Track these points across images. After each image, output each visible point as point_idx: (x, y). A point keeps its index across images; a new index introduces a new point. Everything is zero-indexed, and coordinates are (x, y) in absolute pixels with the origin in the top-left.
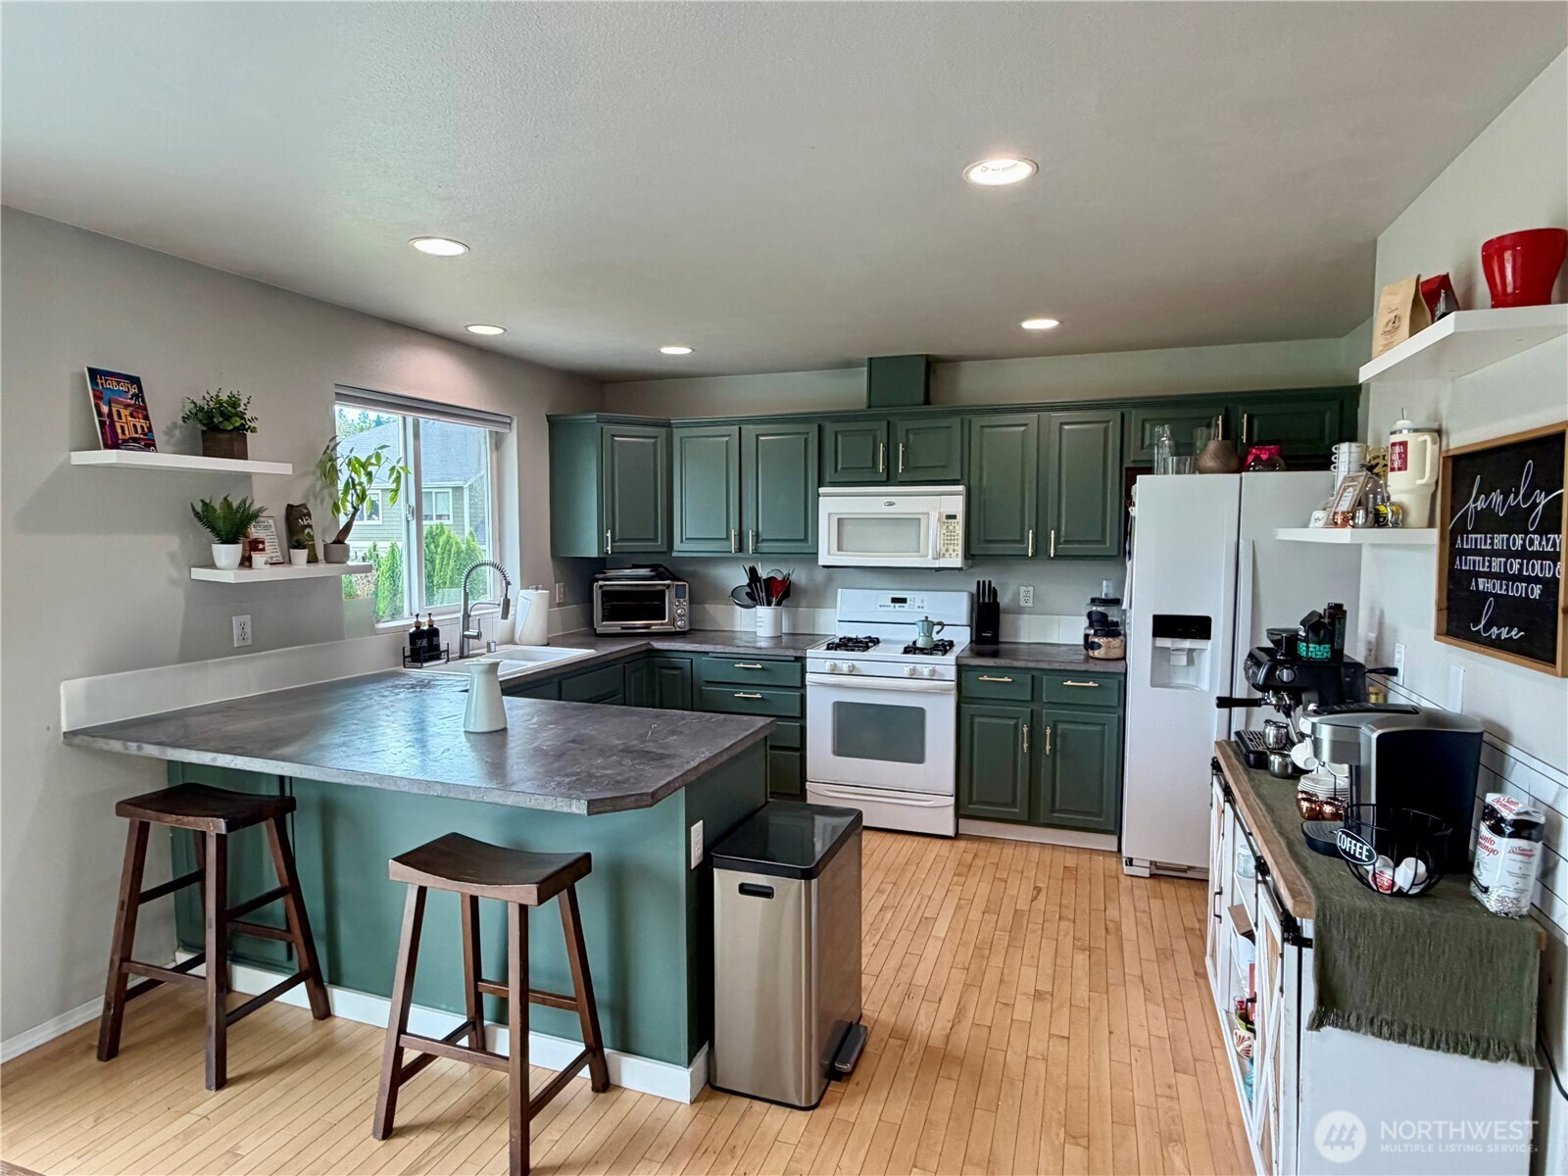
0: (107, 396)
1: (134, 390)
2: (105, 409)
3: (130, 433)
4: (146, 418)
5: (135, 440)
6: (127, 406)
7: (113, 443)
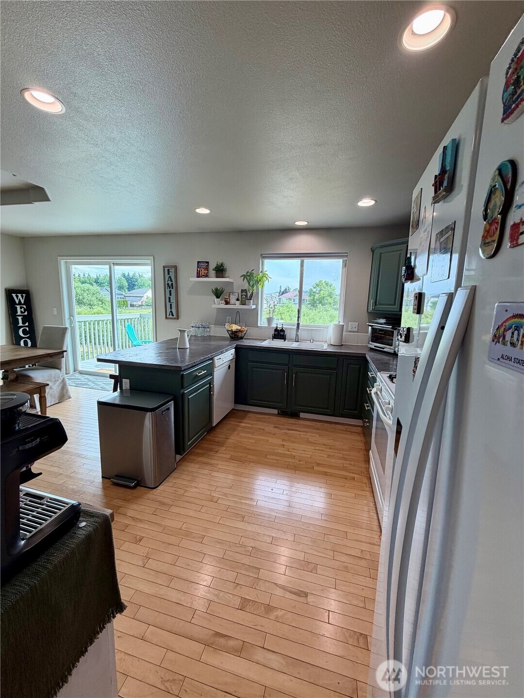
0: (200, 267)
1: (207, 265)
2: (199, 269)
3: (203, 274)
4: (208, 270)
5: (203, 275)
6: (204, 268)
7: (198, 276)
